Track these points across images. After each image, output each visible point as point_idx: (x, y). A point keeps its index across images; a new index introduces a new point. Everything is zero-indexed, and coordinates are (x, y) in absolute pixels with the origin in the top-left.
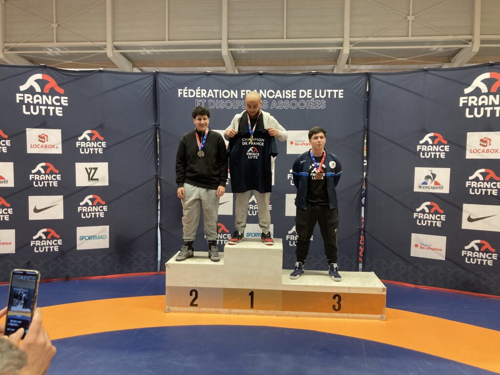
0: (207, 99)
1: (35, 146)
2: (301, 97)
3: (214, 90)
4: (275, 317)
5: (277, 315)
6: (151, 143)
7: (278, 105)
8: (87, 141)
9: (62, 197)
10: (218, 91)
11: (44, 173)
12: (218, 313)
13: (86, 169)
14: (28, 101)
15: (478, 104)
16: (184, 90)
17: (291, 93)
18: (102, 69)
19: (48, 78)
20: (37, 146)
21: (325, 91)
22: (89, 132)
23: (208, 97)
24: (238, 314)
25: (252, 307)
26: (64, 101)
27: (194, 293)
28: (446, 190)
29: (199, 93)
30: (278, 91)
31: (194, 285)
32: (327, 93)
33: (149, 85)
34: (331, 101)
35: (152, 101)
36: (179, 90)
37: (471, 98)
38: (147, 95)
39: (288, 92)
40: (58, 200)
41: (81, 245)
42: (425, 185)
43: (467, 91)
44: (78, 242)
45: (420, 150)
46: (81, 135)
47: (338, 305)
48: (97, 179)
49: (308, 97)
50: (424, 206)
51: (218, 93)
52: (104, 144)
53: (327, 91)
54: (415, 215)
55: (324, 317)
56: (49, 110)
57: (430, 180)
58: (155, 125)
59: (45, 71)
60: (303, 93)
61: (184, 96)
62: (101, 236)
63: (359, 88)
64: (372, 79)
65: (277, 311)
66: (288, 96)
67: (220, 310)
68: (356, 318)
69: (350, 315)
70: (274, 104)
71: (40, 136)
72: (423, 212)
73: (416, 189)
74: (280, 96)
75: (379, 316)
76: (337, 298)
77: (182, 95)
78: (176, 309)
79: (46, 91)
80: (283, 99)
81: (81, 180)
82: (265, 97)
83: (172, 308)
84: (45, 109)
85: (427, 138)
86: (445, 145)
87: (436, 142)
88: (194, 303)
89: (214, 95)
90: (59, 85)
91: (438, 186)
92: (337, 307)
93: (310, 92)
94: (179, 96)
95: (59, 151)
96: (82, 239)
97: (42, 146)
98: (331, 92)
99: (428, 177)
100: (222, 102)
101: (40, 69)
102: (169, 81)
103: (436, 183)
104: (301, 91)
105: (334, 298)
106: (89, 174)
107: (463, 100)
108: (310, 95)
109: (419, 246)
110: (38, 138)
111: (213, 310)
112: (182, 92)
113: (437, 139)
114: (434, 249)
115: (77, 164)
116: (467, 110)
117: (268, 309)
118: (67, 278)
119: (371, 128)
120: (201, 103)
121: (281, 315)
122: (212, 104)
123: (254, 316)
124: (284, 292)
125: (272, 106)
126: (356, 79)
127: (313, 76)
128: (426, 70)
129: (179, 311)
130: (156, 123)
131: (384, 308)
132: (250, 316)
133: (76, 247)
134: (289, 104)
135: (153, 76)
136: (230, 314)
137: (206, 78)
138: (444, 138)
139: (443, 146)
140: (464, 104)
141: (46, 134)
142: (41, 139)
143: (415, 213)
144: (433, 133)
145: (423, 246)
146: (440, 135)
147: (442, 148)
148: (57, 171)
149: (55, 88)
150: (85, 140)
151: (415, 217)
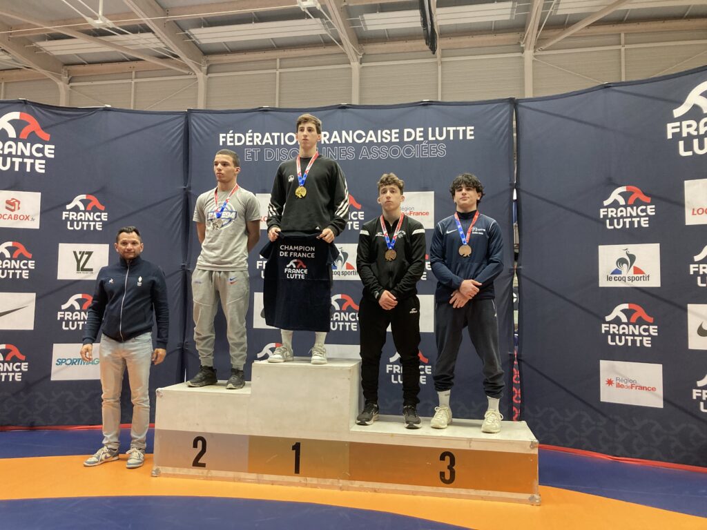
0: (261, 147)
2: (406, 139)
3: (273, 134)
4: (337, 491)
5: (341, 489)
6: (178, 217)
7: (370, 153)
8: (79, 212)
9: (33, 295)
10: (279, 134)
11: (9, 257)
12: (240, 480)
13: (75, 253)
15: (698, 133)
16: (228, 135)
17: (390, 135)
18: (109, 106)
19: (28, 118)
21: (444, 129)
22: (83, 197)
23: (264, 144)
24: (273, 483)
25: (297, 471)
26: (49, 151)
27: (200, 443)
28: (655, 281)
29: (251, 139)
30: (371, 132)
31: (199, 429)
32: (448, 132)
33: (177, 130)
34: (454, 145)
35: (181, 153)
36: (221, 135)
37: (685, 123)
38: (174, 145)
39: (386, 133)
40: (28, 300)
41: (59, 373)
42: (618, 276)
43: (678, 112)
44: (54, 368)
45: (606, 217)
46: (70, 202)
47: (449, 471)
48: (91, 270)
49: (418, 139)
50: (618, 312)
51: (279, 138)
52: (104, 216)
53: (448, 128)
54: (604, 328)
55: (424, 494)
56: (26, 163)
57: (625, 265)
58: (185, 189)
59: (25, 108)
60: (409, 135)
61: (229, 144)
63: (499, 123)
64: (520, 109)
65: (341, 481)
66: (386, 139)
67: (243, 475)
68: (482, 498)
69: (472, 492)
70: (364, 151)
71: (8, 202)
72: (617, 321)
73: (603, 283)
74: (374, 139)
75: (526, 496)
76: (447, 458)
77: (225, 143)
78: (170, 470)
79: (24, 136)
80: (377, 144)
81: (66, 270)
82: (350, 141)
83: (163, 470)
84: (20, 162)
85: (616, 195)
86: (646, 204)
87: (631, 201)
89: (273, 141)
90: (42, 129)
91: (639, 275)
92: (447, 477)
93: (420, 132)
94: (221, 144)
95: (35, 224)
96: (61, 363)
97: (10, 217)
98: (454, 131)
99: (621, 261)
100: (285, 151)
101: (18, 104)
102: (207, 123)
103: (637, 271)
104: (406, 131)
105: (442, 458)
106: (78, 261)
107: (673, 128)
108: (420, 137)
109: (614, 382)
110: (5, 205)
111: (231, 474)
112: (225, 137)
113: (634, 195)
114: (642, 388)
115: (61, 246)
116: (681, 143)
117: (325, 477)
118: (32, 427)
119: (523, 186)
120: (253, 153)
121: (348, 489)
122: (270, 155)
123: (300, 488)
124: (353, 445)
125: (362, 155)
126: (494, 109)
127: (426, 107)
128: (606, 87)
129: (174, 476)
130: (185, 186)
131: (537, 482)
132: (293, 488)
133: (49, 375)
134: (388, 151)
135: (184, 116)
136: (259, 481)
137: (260, 116)
138: (645, 194)
139: (644, 207)
140: (674, 134)
141: (18, 199)
142: (10, 207)
143: (603, 325)
144: (625, 187)
145: (621, 383)
146: (638, 189)
147: (642, 211)
148: (30, 256)
149: (36, 132)
150: (76, 209)
151: (603, 332)
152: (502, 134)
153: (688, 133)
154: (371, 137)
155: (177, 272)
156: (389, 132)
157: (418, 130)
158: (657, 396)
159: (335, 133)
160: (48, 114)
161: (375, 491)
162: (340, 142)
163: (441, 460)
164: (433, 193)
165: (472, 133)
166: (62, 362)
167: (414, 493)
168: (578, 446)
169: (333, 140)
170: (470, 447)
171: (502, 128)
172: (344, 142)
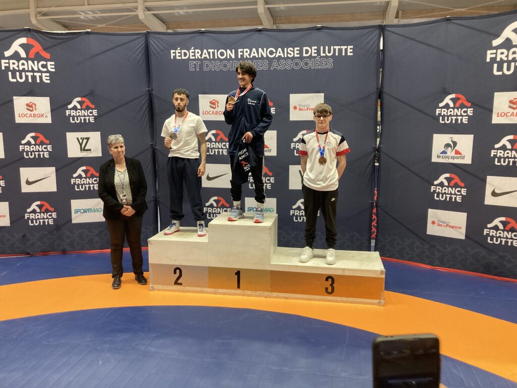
0: (201, 60)
1: (23, 115)
2: (304, 55)
3: (209, 50)
4: (263, 299)
5: (266, 297)
6: (145, 111)
7: (279, 65)
8: (77, 110)
9: (54, 169)
10: (213, 50)
11: (34, 143)
12: (204, 292)
13: (78, 139)
14: (13, 68)
15: (508, 59)
16: (177, 51)
17: (293, 52)
18: (89, 30)
19: (33, 42)
20: (25, 115)
21: (332, 47)
22: (79, 99)
23: (203, 58)
24: (224, 294)
25: (239, 287)
26: (51, 66)
27: (178, 271)
28: (468, 160)
29: (193, 54)
30: (280, 49)
31: (178, 263)
32: (334, 50)
33: (140, 46)
34: (339, 59)
35: (144, 64)
36: (172, 51)
37: (500, 51)
38: (138, 58)
39: (290, 50)
40: (50, 172)
41: (77, 219)
42: (444, 155)
43: (496, 43)
44: (73, 215)
45: (440, 115)
46: (70, 103)
47: (330, 287)
48: (90, 150)
49: (313, 55)
50: (442, 178)
51: (213, 53)
52: (95, 112)
53: (335, 47)
54: (433, 188)
55: (316, 300)
56: (36, 76)
57: (450, 148)
58: (149, 90)
59: (29, 34)
60: (307, 52)
61: (178, 58)
62: (97, 209)
63: (371, 43)
64: (386, 33)
65: (265, 293)
66: (291, 54)
67: (205, 289)
68: (351, 302)
69: (344, 299)
70: (275, 64)
71: (27, 105)
72: (441, 184)
73: (434, 159)
74: (282, 54)
75: (376, 301)
76: (330, 280)
77: (175, 57)
78: (160, 287)
79: (32, 56)
80: (284, 58)
81: (74, 151)
82: (265, 56)
83: (156, 287)
84: (31, 76)
85: (448, 100)
86: (468, 108)
87: (458, 104)
88: (178, 282)
89: (209, 55)
90: (44, 50)
91: (458, 156)
92: (330, 290)
93: (315, 49)
94: (172, 58)
95: (48, 120)
96: (77, 212)
97: (31, 115)
98: (338, 49)
99: (448, 145)
100: (218, 63)
101: (24, 32)
102: (161, 41)
103: (457, 152)
104: (305, 48)
105: (327, 279)
106: (81, 145)
107: (491, 54)
108: (315, 53)
109: (436, 223)
110: (26, 107)
111: (198, 289)
112: (175, 53)
113: (460, 101)
114: (453, 227)
115: (68, 134)
116: (495, 66)
117: (256, 290)
118: (64, 252)
119: (385, 90)
120: (195, 65)
121: (270, 297)
122: (207, 66)
123: (241, 297)
124: (273, 272)
125: (273, 66)
126: (368, 32)
127: (319, 31)
128: (448, 20)
129: (163, 290)
130: (149, 88)
131: (383, 289)
132: (237, 297)
133: (71, 220)
134: (291, 63)
135: (144, 37)
136: (216, 293)
137: (199, 37)
138: (467, 100)
139: (466, 109)
140: (491, 59)
141: (34, 103)
142: (29, 108)
144: (455, 95)
145: (440, 224)
146: (463, 97)
147: (465, 112)
148: (48, 142)
149: (40, 53)
150: (75, 108)
151: (432, 191)
152: (372, 52)
153: (501, 59)
154: (280, 53)
155: (148, 149)
156: (292, 49)
157: (313, 48)
158: (462, 232)
159: (254, 50)
160: (47, 39)
161: (286, 298)
162: (257, 56)
163: (326, 280)
164: (323, 94)
165: (352, 50)
167: (309, 300)
168: (411, 260)
169: (252, 55)
170: (344, 273)
171: (374, 46)
172: (260, 56)
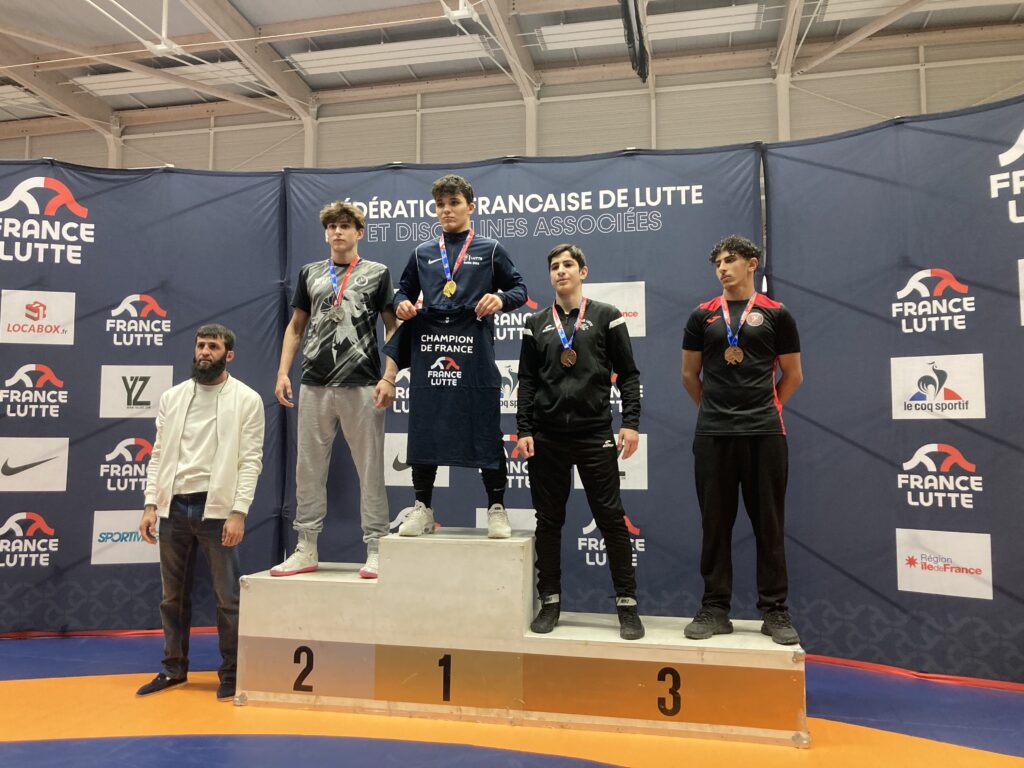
0: (392, 221)
1: (17, 328)
2: (602, 206)
3: (408, 202)
4: (504, 727)
5: (512, 723)
6: (272, 325)
7: (550, 227)
8: (129, 319)
9: (66, 440)
10: (416, 202)
11: (31, 386)
12: (363, 710)
13: (124, 379)
14: (10, 234)
17: (579, 200)
18: (171, 166)
19: (57, 185)
20: (21, 328)
21: (659, 189)
22: (136, 298)
23: (395, 216)
24: (411, 715)
25: (446, 697)
26: (87, 232)
27: (304, 656)
28: (976, 410)
29: (376, 210)
30: (551, 197)
31: (303, 636)
32: (664, 194)
33: (269, 199)
34: (674, 213)
35: (276, 233)
37: (1017, 175)
38: (266, 220)
39: (573, 198)
40: (57, 448)
41: (102, 555)
42: (920, 402)
43: (1006, 158)
44: (96, 545)
45: (901, 315)
47: (672, 697)
48: (148, 403)
49: (620, 205)
50: (921, 456)
51: (417, 207)
52: (166, 326)
53: (665, 189)
54: (901, 480)
55: (634, 730)
56: (54, 250)
57: (931, 387)
58: (282, 284)
59: (51, 171)
60: (607, 199)
63: (740, 179)
64: (770, 159)
65: (511, 711)
66: (573, 205)
67: (367, 703)
68: (722, 737)
69: (707, 728)
70: (541, 224)
71: (29, 307)
72: (921, 470)
73: (899, 413)
74: (555, 206)
75: (788, 735)
76: (669, 677)
78: (260, 696)
79: (51, 211)
80: (561, 214)
82: (521, 209)
83: (250, 696)
84: (45, 250)
85: (915, 283)
86: (962, 296)
87: (939, 290)
88: (304, 684)
89: (408, 211)
90: (77, 200)
91: (953, 402)
92: (669, 705)
93: (623, 194)
95: (67, 338)
96: (104, 540)
97: (32, 328)
100: (425, 225)
101: (41, 167)
102: (314, 188)
103: (950, 395)
104: (602, 193)
105: (661, 677)
106: (130, 391)
107: (999, 181)
108: (623, 202)
109: (919, 561)
110: (25, 311)
111: (349, 702)
113: (942, 283)
114: (960, 570)
115: (105, 369)
116: (1012, 204)
117: (488, 705)
118: (64, 632)
119: (776, 272)
120: (379, 230)
121: (522, 723)
122: (404, 232)
123: (450, 723)
124: (529, 659)
125: (538, 230)
126: (731, 158)
127: (630, 158)
128: (898, 123)
129: (267, 704)
130: (282, 279)
131: (803, 712)
132: (441, 722)
133: (89, 557)
134: (575, 223)
135: (280, 179)
136: (390, 713)
137: (390, 176)
138: (959, 279)
139: (958, 300)
140: (1000, 191)
141: (43, 303)
142: (32, 314)
143: (900, 476)
144: (929, 271)
145: (928, 563)
146: (948, 273)
147: (956, 305)
148: (60, 384)
149: (69, 206)
150: (126, 316)
151: (900, 486)
152: (743, 196)
153: (1022, 189)
154: (551, 203)
156: (576, 196)
157: (620, 191)
158: (984, 581)
159: (499, 198)
160: (85, 179)
161: (562, 727)
162: (505, 211)
163: (659, 679)
164: (643, 283)
165: (700, 194)
166: (107, 538)
167: (619, 730)
168: (865, 657)
169: (495, 208)
170: (702, 659)
171: (745, 186)
172: (511, 211)
